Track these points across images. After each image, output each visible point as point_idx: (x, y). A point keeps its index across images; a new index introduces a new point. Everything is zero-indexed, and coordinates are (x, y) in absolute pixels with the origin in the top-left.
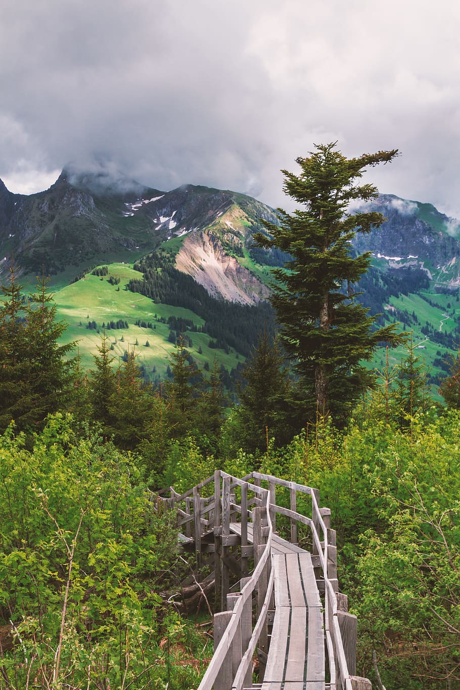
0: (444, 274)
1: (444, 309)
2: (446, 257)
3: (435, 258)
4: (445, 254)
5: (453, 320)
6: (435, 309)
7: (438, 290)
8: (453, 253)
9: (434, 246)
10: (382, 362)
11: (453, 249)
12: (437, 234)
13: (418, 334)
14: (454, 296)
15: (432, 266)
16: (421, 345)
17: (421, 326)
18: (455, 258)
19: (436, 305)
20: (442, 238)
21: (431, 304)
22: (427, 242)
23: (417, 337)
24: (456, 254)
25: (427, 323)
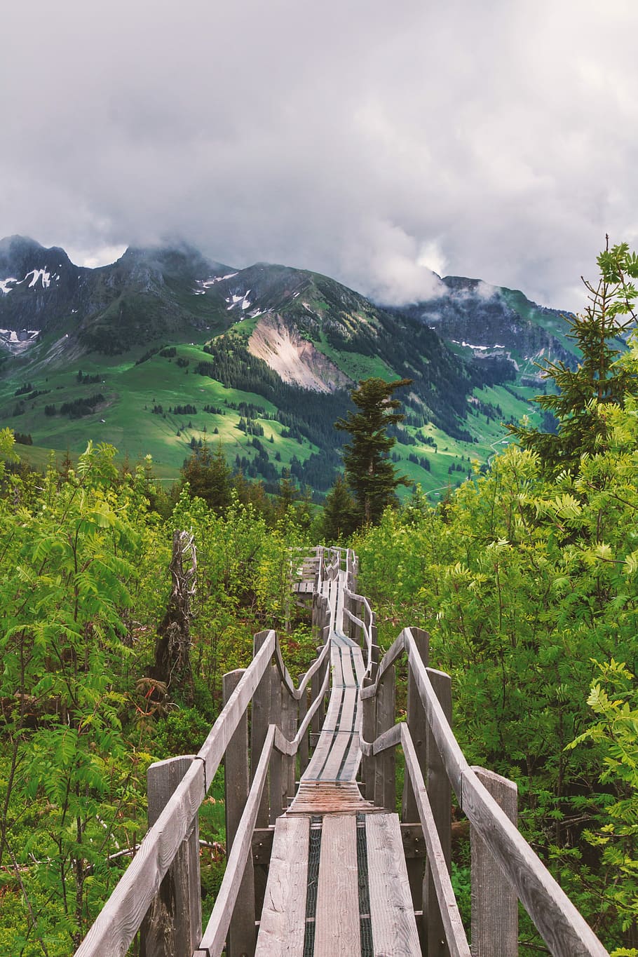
0: (532, 366)
1: (530, 403)
2: (534, 348)
3: (523, 348)
4: (534, 344)
5: (540, 415)
6: (521, 402)
7: (525, 383)
8: (542, 344)
9: (521, 335)
10: (463, 457)
11: (542, 339)
12: (526, 323)
13: (503, 430)
14: (541, 389)
15: (519, 357)
16: (505, 440)
17: (506, 421)
18: (543, 350)
19: (523, 399)
20: (531, 328)
21: (517, 397)
22: (515, 331)
23: (501, 432)
24: (544, 345)
25: (512, 417)
